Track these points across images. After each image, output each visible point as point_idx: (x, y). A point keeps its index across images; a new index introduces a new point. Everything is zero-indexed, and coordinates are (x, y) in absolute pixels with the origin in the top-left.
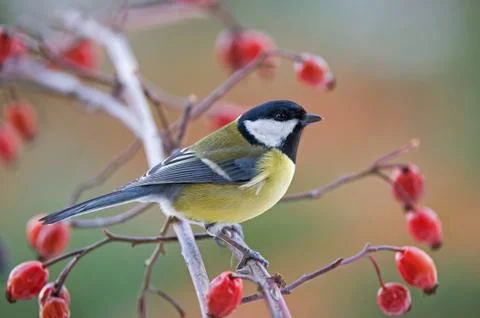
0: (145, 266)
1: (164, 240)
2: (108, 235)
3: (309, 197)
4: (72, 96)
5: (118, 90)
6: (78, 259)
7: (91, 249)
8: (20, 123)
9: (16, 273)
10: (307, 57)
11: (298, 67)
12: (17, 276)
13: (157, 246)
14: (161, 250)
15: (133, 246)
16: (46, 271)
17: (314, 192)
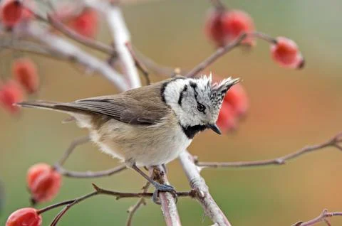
0: (128, 212)
1: (145, 194)
2: (96, 188)
3: (276, 163)
4: (72, 59)
5: (113, 58)
6: (68, 207)
7: (80, 200)
8: (24, 78)
9: (13, 217)
10: (281, 40)
11: (273, 47)
12: (14, 220)
13: (139, 199)
14: (143, 201)
15: (117, 199)
16: (40, 216)
17: (280, 160)
